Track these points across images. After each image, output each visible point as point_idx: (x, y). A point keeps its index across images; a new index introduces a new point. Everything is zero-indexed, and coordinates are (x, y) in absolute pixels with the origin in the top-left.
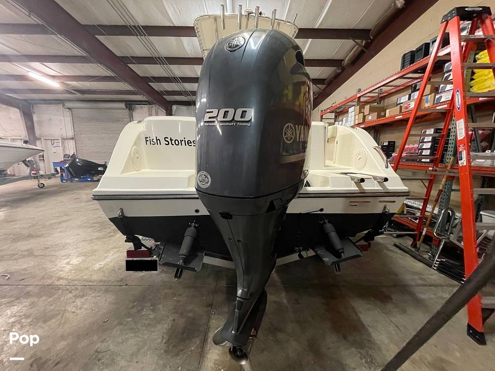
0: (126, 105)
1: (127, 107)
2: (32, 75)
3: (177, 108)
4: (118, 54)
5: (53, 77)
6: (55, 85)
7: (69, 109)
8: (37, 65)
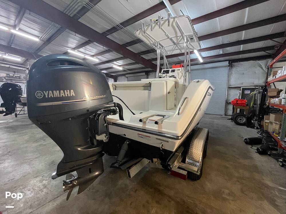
0: (145, 73)
1: (146, 74)
2: (114, 66)
4: (136, 52)
5: (120, 66)
6: (121, 69)
7: (127, 77)
8: (115, 62)
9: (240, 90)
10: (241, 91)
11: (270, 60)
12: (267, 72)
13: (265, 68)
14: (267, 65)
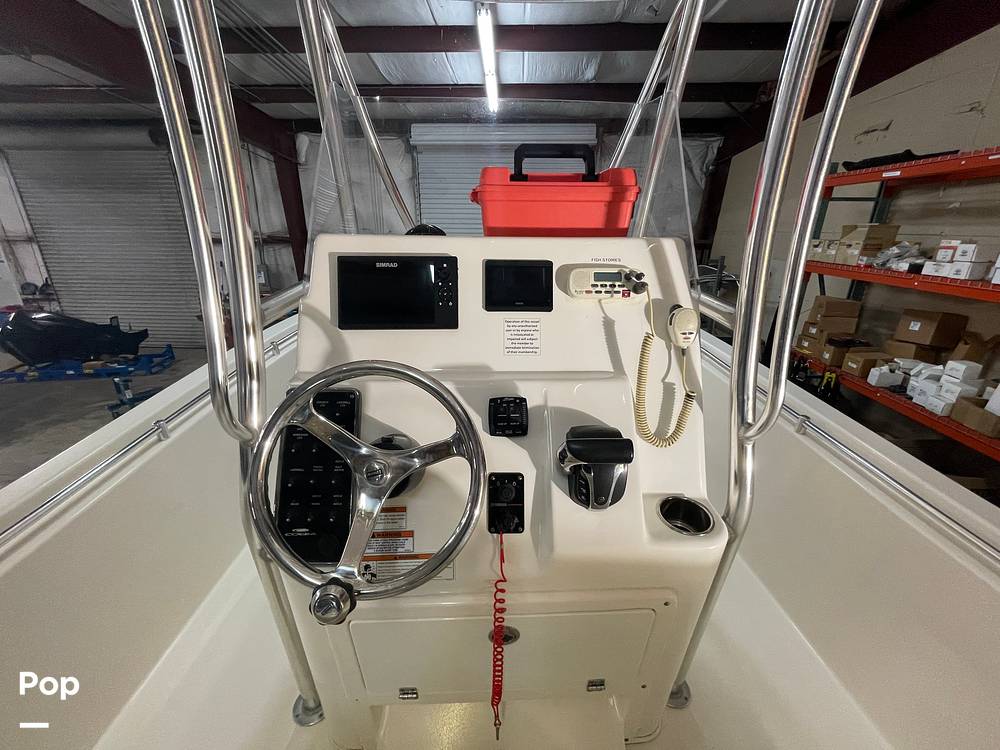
0: (152, 135)
3: (311, 141)
11: (716, 143)
12: (703, 187)
13: (699, 171)
14: (705, 158)
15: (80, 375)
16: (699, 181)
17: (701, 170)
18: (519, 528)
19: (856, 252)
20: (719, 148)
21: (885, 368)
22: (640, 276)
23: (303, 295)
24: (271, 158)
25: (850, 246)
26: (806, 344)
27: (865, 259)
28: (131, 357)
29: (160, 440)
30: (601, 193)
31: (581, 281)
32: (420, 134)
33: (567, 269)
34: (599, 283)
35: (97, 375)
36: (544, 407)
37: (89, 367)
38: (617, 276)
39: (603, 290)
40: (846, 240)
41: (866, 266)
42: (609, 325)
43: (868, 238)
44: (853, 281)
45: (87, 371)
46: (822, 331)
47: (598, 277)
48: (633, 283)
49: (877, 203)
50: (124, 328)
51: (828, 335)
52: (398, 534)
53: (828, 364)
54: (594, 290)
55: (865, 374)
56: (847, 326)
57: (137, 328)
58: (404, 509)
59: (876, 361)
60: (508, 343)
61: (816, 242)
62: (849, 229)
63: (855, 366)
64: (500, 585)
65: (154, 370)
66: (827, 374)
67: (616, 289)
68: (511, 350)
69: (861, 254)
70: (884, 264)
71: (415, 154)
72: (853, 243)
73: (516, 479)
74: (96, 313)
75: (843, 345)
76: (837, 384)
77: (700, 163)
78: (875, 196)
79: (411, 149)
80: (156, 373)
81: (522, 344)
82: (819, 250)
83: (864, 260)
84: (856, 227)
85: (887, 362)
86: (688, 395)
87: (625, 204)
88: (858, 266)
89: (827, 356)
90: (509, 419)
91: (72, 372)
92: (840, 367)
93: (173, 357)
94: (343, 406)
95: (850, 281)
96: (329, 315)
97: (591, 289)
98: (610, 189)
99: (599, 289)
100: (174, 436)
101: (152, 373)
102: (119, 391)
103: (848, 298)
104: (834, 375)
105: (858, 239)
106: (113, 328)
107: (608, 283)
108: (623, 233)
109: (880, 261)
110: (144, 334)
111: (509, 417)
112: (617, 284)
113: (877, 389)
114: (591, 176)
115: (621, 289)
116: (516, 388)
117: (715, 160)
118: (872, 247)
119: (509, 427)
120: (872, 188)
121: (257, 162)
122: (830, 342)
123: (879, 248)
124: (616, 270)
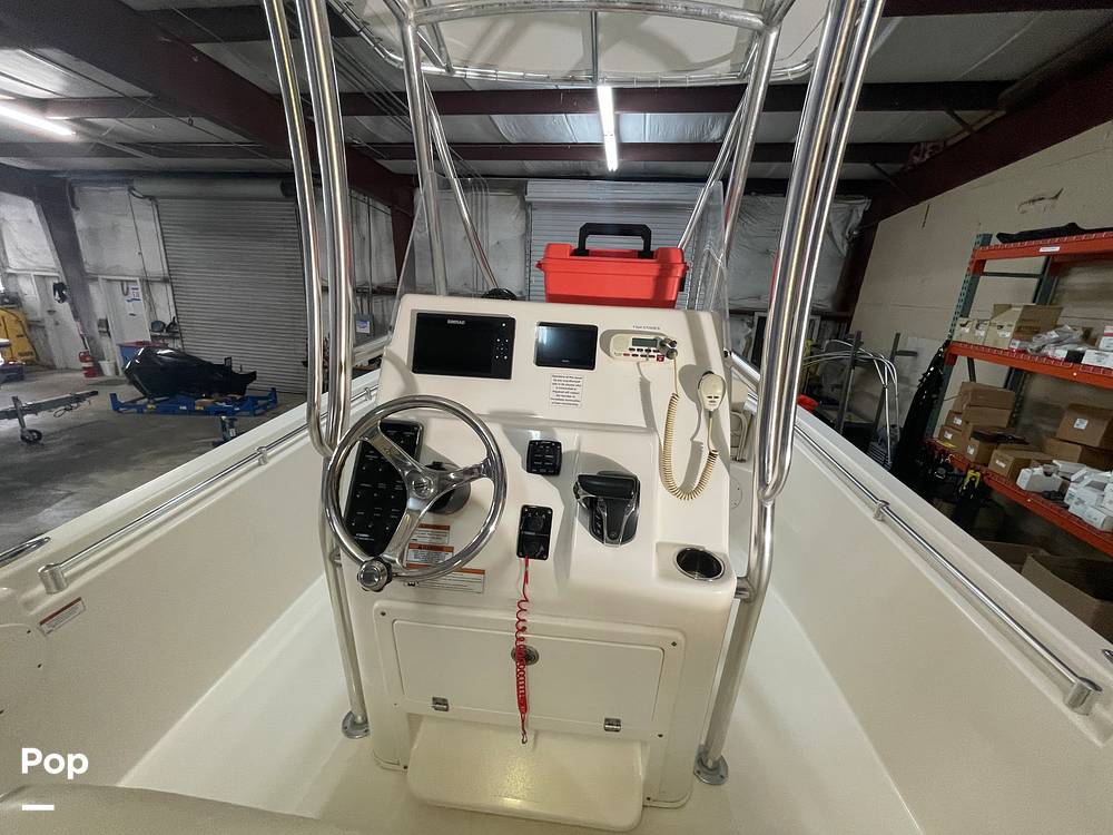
0: (282, 188)
1: (287, 193)
5: (36, 104)
9: (751, 325)
10: (755, 328)
11: (861, 206)
12: (845, 254)
13: (840, 237)
14: (848, 223)
15: (191, 411)
16: (840, 247)
17: (843, 234)
18: (543, 555)
19: (1008, 335)
20: (865, 212)
21: (1039, 470)
22: (673, 343)
23: (388, 343)
24: (389, 211)
25: (1002, 327)
26: (949, 436)
27: (1018, 342)
28: (238, 397)
29: (260, 464)
30: (650, 268)
31: (622, 344)
32: (537, 190)
33: (610, 334)
34: (636, 348)
35: (206, 412)
36: (577, 451)
37: (202, 403)
38: (653, 343)
39: (639, 353)
40: (997, 321)
41: (1019, 351)
42: (645, 386)
43: (1021, 320)
44: (1011, 369)
45: (198, 408)
46: (967, 423)
47: (636, 342)
48: (666, 349)
49: (1041, 281)
50: (236, 369)
51: (974, 427)
52: (440, 549)
53: (972, 460)
54: (631, 353)
55: (1015, 474)
56: (1000, 419)
57: (248, 369)
58: (448, 528)
59: (1030, 460)
60: (554, 395)
61: (964, 321)
62: (1000, 309)
63: (1003, 465)
64: (522, 604)
65: (258, 412)
66: (971, 473)
67: (652, 353)
68: (556, 402)
69: (1014, 337)
70: (1039, 350)
71: (529, 211)
72: (1005, 324)
73: (546, 514)
74: (211, 351)
75: (991, 439)
76: (982, 483)
77: (842, 228)
78: (1039, 271)
79: (526, 206)
80: (259, 415)
81: (565, 397)
82: (967, 330)
83: (1017, 345)
84: (1010, 307)
85: (1042, 463)
86: (711, 454)
87: (671, 280)
88: (1010, 351)
89: (971, 451)
90: (544, 460)
91: (185, 408)
92: (986, 465)
93: (275, 401)
94: (408, 436)
95: (1007, 368)
96: (406, 361)
97: (628, 352)
98: (657, 266)
99: (635, 352)
100: (271, 462)
101: (255, 415)
102: (224, 429)
103: (1005, 387)
104: (978, 474)
105: (1011, 320)
106: (225, 369)
107: (644, 348)
108: (671, 305)
109: (1035, 347)
110: (253, 376)
111: (544, 458)
112: (652, 349)
113: (1026, 494)
114: (646, 254)
115: (656, 354)
116: (554, 433)
117: (860, 224)
118: (1026, 329)
119: (543, 466)
120: (1035, 264)
121: (375, 215)
122: (976, 435)
123: (1036, 331)
124: (652, 337)
